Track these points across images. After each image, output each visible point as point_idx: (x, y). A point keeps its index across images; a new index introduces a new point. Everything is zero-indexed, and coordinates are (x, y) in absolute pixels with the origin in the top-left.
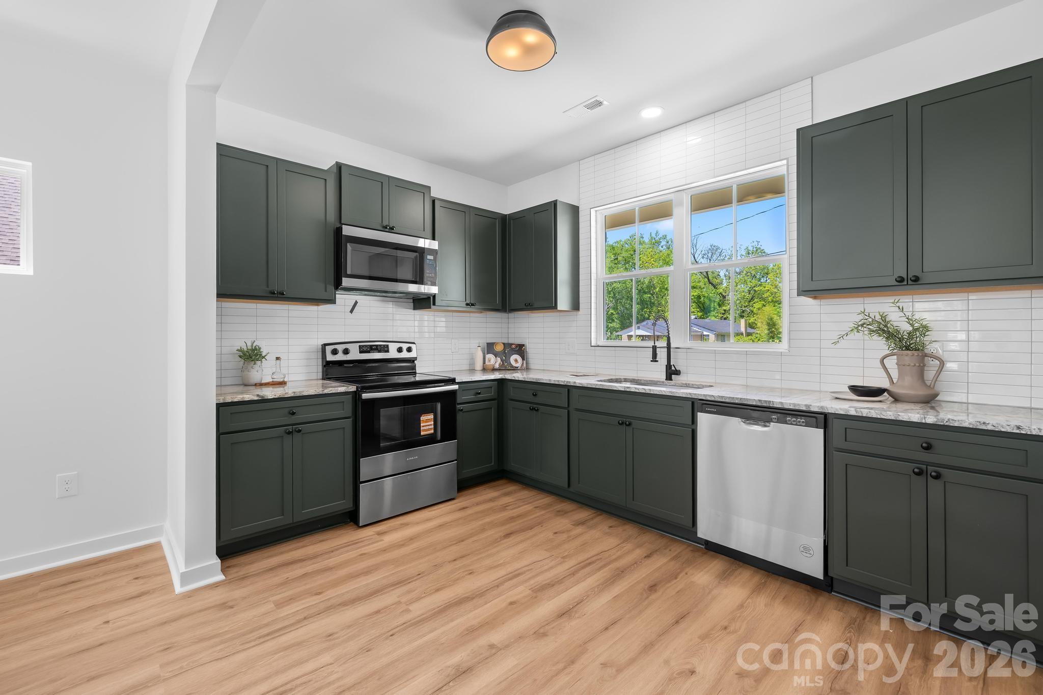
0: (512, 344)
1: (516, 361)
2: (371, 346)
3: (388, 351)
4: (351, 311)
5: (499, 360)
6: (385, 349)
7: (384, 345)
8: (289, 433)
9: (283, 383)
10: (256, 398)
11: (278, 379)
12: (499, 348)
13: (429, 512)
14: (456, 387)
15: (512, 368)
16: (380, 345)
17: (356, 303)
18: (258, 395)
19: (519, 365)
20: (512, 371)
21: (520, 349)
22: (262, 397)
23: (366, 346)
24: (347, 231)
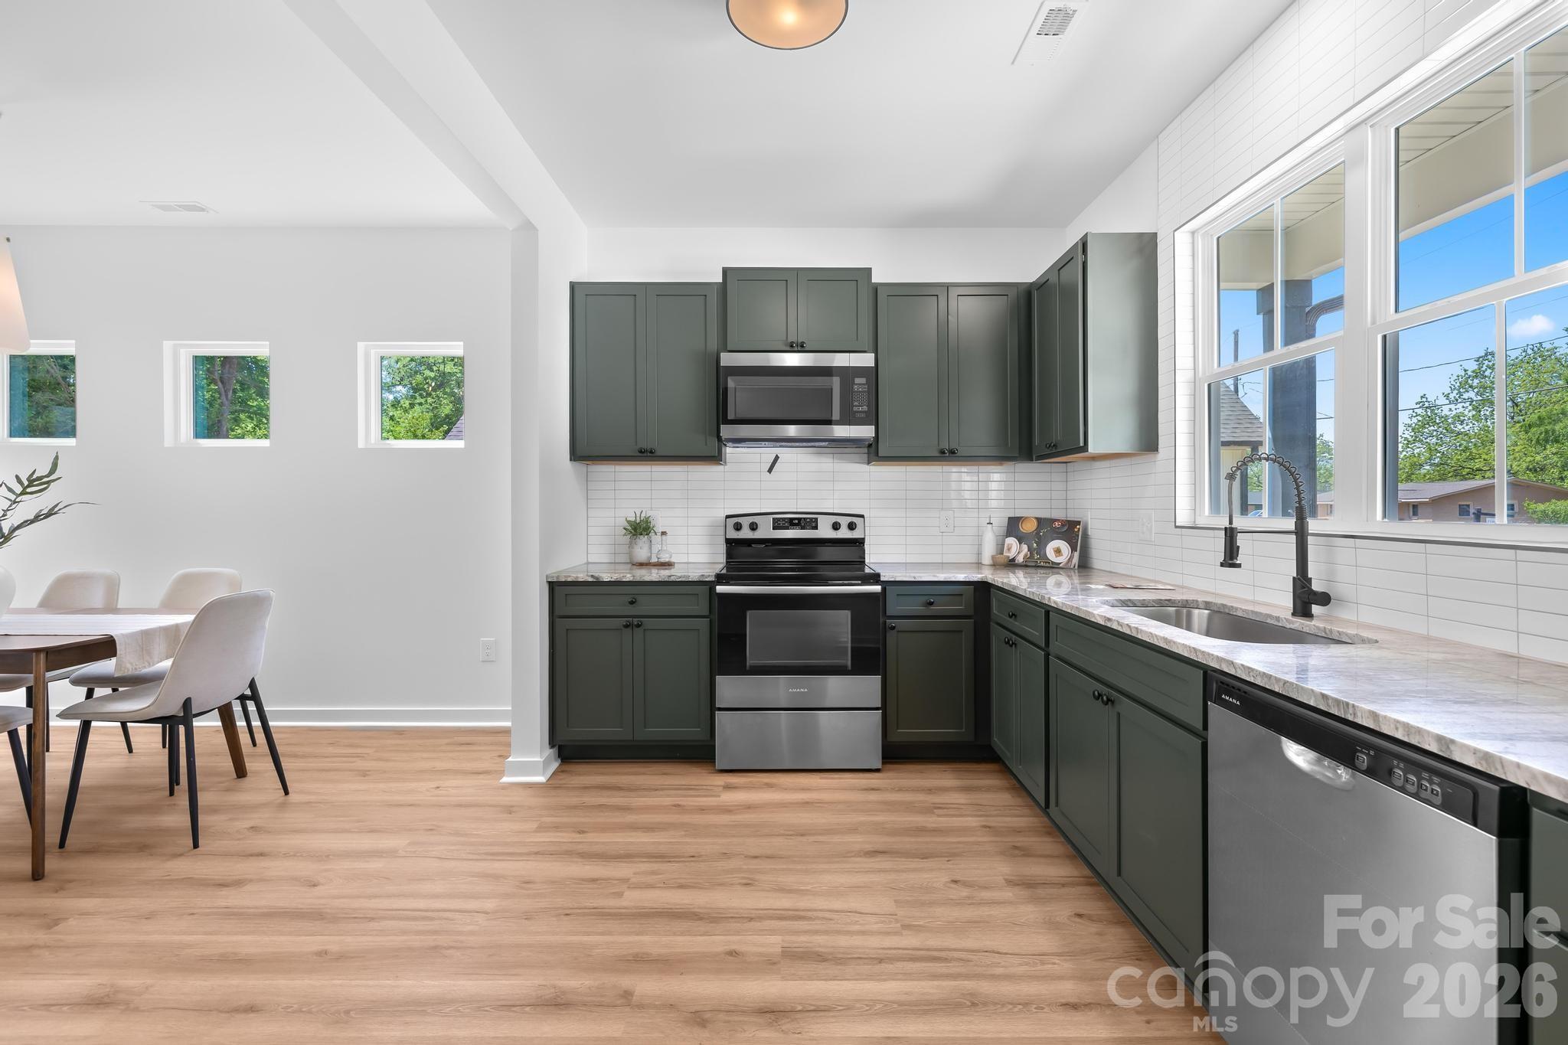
0: (1056, 520)
1: (1058, 551)
2: (791, 520)
3: (816, 528)
4: (770, 471)
5: (1025, 548)
6: (813, 524)
7: (811, 519)
8: (626, 626)
9: (668, 565)
10: (590, 579)
11: (665, 558)
12: (1029, 527)
13: (821, 778)
14: (877, 588)
15: (1047, 565)
16: (804, 519)
17: (777, 458)
18: (592, 576)
19: (1062, 560)
20: (1048, 571)
21: (1071, 531)
22: (597, 578)
23: (784, 519)
24: (727, 359)
